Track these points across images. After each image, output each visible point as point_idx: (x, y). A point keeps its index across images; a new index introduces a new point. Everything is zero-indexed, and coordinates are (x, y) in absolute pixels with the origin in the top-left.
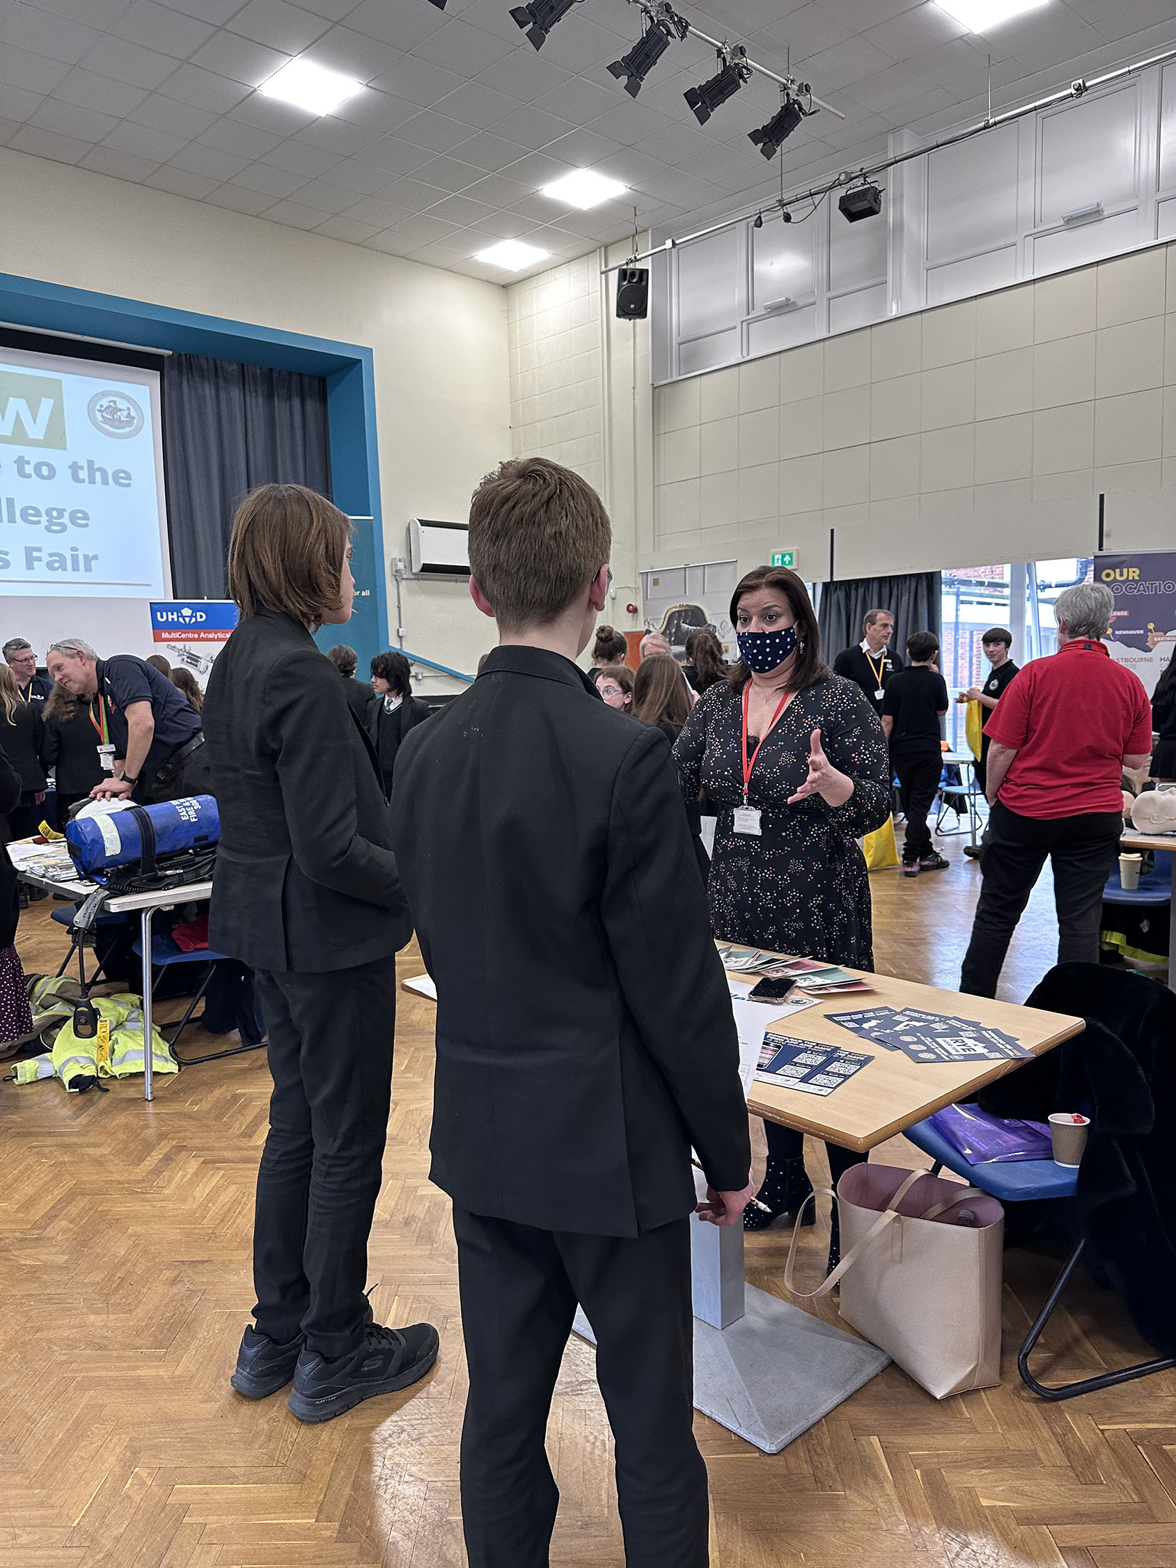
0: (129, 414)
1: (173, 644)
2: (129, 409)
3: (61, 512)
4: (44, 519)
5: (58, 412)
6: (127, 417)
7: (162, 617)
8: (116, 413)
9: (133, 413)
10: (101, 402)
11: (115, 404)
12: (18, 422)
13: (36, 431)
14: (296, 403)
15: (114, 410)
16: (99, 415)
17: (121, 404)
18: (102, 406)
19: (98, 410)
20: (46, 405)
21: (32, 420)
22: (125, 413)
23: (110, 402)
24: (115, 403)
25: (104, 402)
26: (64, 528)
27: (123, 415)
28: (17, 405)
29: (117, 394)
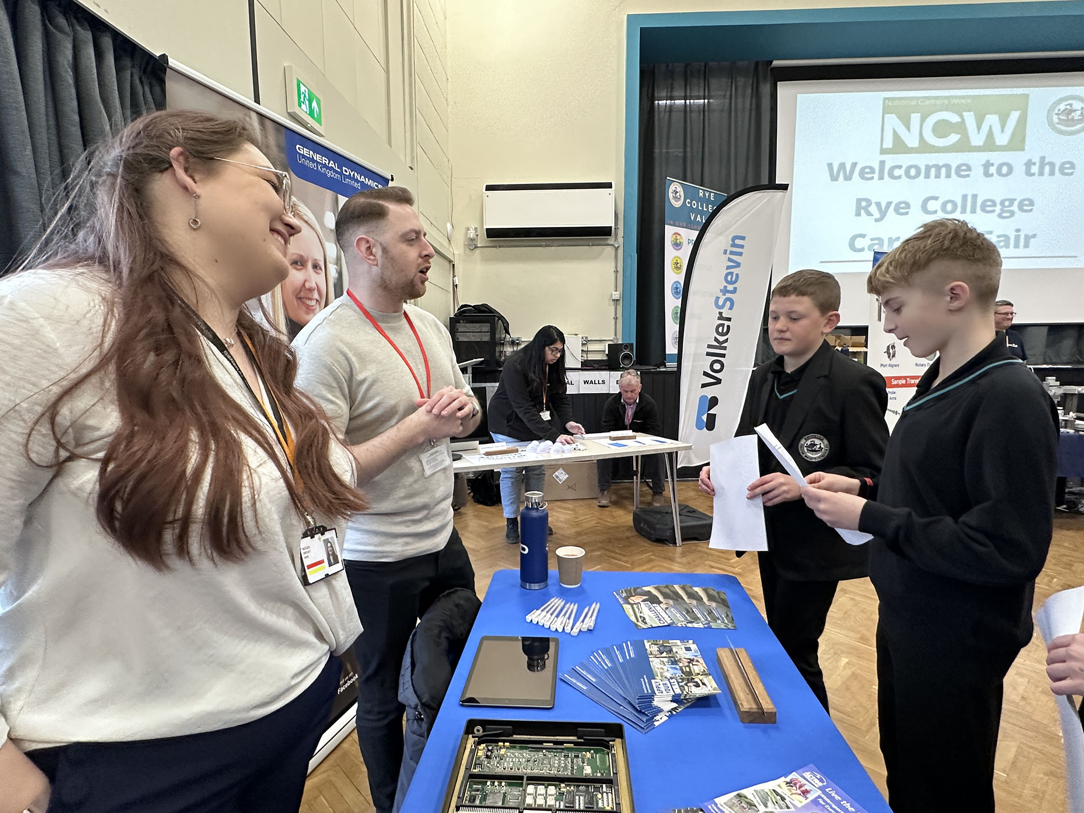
0: (1082, 113)
2: (1082, 109)
3: (1012, 201)
4: (998, 208)
5: (1022, 122)
6: (1079, 116)
8: (1070, 114)
10: (1059, 107)
12: (990, 134)
13: (1002, 139)
15: (1069, 111)
16: (1055, 118)
17: (1077, 105)
18: (1059, 110)
19: (1056, 114)
20: (1015, 116)
21: (1001, 130)
22: (1079, 113)
23: (1066, 105)
24: (1071, 105)
25: (1062, 107)
26: (1012, 213)
27: (1076, 116)
28: (992, 120)
29: (1074, 97)
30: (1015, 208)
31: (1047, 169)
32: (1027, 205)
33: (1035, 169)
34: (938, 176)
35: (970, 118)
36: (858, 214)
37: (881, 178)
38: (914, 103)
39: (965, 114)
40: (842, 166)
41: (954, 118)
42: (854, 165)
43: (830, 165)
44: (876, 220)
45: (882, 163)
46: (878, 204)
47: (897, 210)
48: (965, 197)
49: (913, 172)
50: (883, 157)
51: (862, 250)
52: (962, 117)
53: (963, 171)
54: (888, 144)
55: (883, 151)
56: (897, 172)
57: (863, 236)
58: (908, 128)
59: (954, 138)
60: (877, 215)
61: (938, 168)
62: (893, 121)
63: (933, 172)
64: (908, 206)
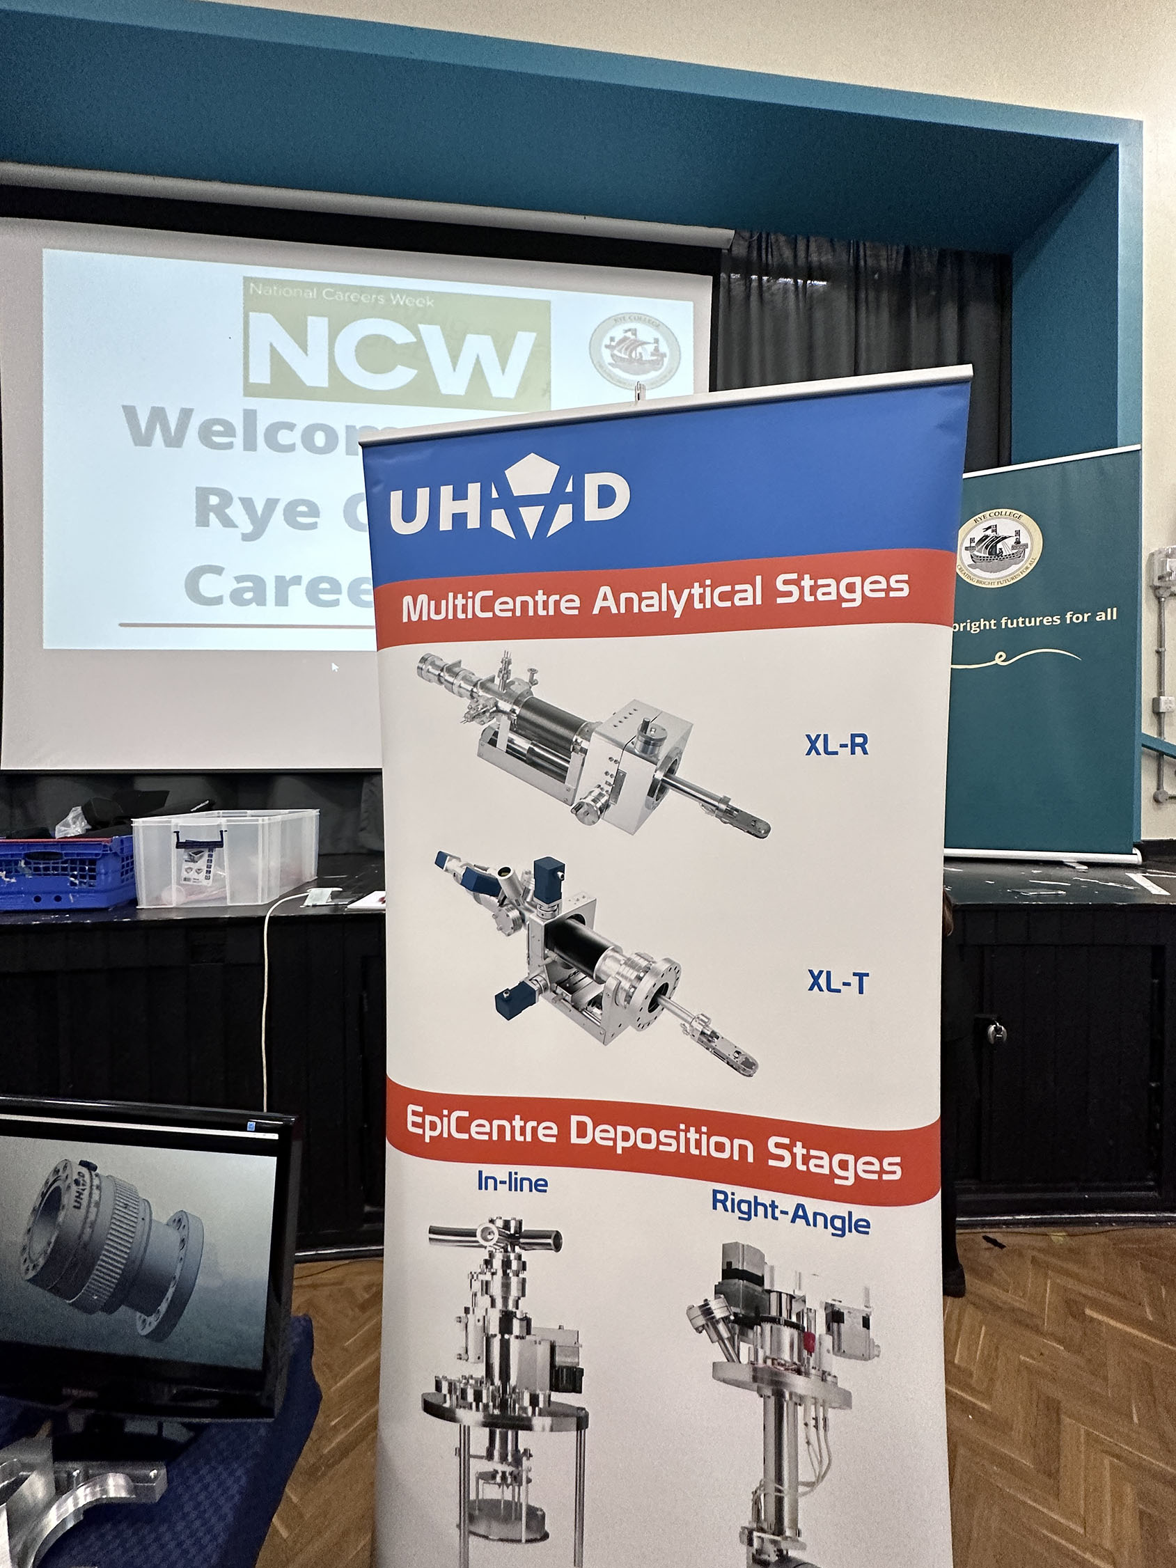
0: (656, 349)
1: (446, 652)
2: (657, 341)
5: (541, 354)
6: (652, 355)
7: (408, 515)
8: (635, 348)
9: (664, 348)
10: (612, 333)
11: (635, 334)
12: (478, 371)
13: (503, 386)
14: (950, 313)
15: (630, 343)
16: (606, 353)
17: (646, 333)
18: (612, 339)
19: (607, 347)
20: (524, 342)
21: (499, 368)
22: (650, 348)
23: (626, 331)
24: (634, 332)
25: (618, 333)
27: (646, 352)
28: (478, 346)
29: (639, 318)
35: (432, 336)
36: (203, 521)
37: (250, 445)
38: (312, 294)
39: (422, 328)
40: (158, 415)
41: (400, 335)
42: (186, 414)
43: (130, 412)
44: (246, 538)
45: (250, 417)
46: (247, 504)
47: (291, 515)
49: (320, 439)
50: (252, 403)
51: (218, 601)
52: (416, 333)
54: (261, 374)
55: (251, 390)
56: (284, 437)
57: (218, 570)
58: (304, 347)
59: (402, 376)
60: (248, 528)
62: (267, 329)
64: (314, 510)
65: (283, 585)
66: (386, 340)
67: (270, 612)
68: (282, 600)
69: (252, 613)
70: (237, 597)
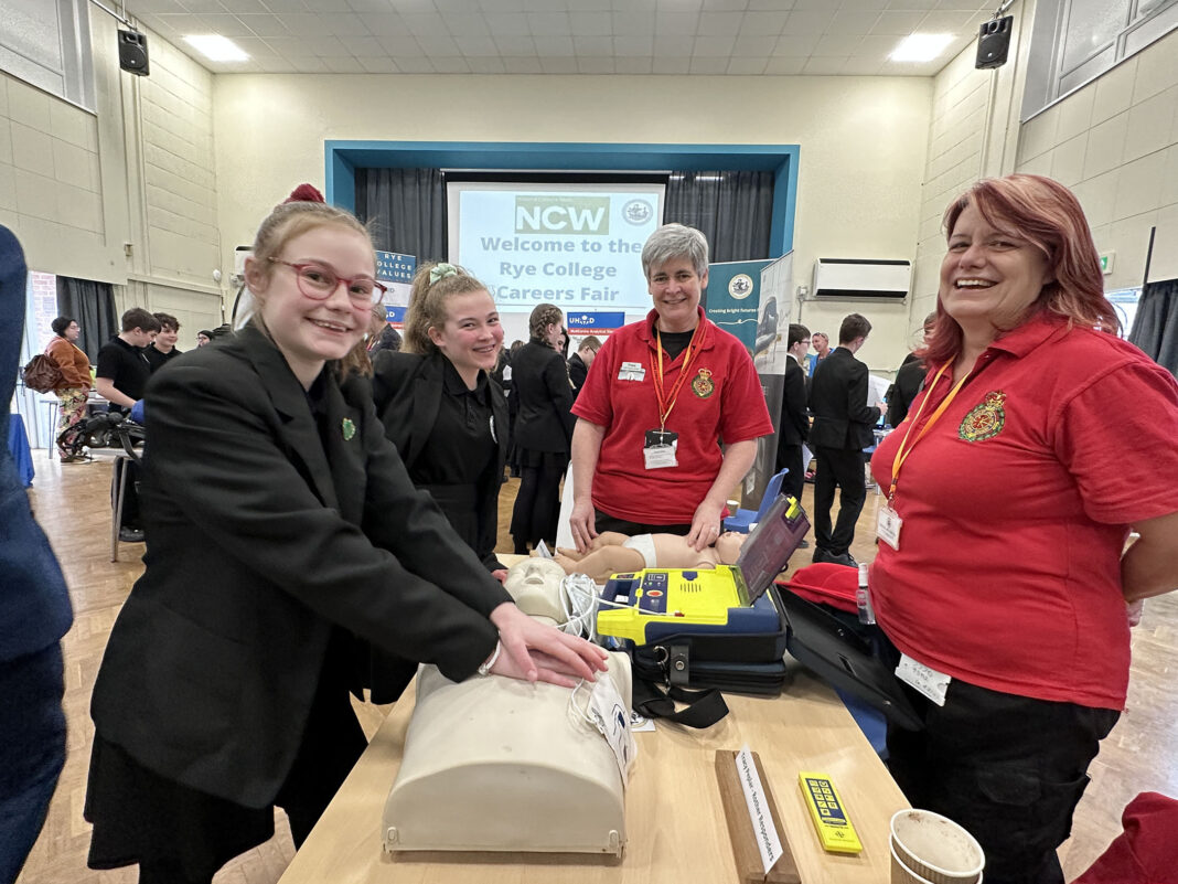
0: (645, 211)
2: (645, 208)
3: (602, 268)
4: (593, 273)
5: (606, 215)
6: (644, 213)
8: (638, 211)
9: (647, 210)
10: (630, 206)
11: (638, 206)
12: (586, 222)
13: (593, 226)
14: (754, 191)
15: (636, 210)
16: (628, 214)
17: (642, 206)
18: (630, 208)
19: (628, 211)
20: (601, 211)
21: (592, 220)
22: (643, 211)
23: (635, 205)
25: (632, 206)
26: (602, 276)
27: (641, 212)
28: (586, 213)
29: (640, 201)
30: (604, 273)
31: (624, 247)
32: (611, 271)
33: (616, 247)
34: (553, 249)
35: (572, 211)
36: (502, 273)
37: (516, 249)
38: (536, 199)
39: (569, 208)
40: (491, 240)
41: (562, 211)
42: (498, 240)
43: (483, 239)
44: (515, 277)
45: (517, 240)
46: (515, 267)
47: (527, 272)
48: (571, 264)
49: (537, 246)
50: (517, 235)
51: (506, 297)
52: (567, 210)
53: (569, 246)
54: (520, 227)
55: (517, 231)
56: (526, 246)
57: (506, 288)
58: (533, 216)
59: (562, 224)
60: (515, 274)
61: (553, 244)
62: (522, 211)
63: (550, 246)
64: (534, 269)
65: (525, 292)
66: (557, 214)
67: (521, 301)
68: (524, 297)
69: (516, 301)
70: (511, 296)
